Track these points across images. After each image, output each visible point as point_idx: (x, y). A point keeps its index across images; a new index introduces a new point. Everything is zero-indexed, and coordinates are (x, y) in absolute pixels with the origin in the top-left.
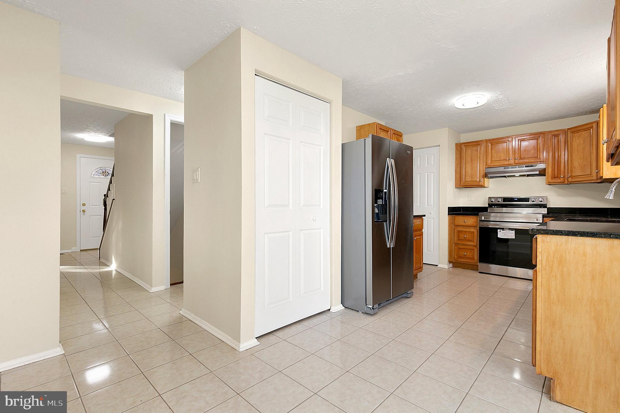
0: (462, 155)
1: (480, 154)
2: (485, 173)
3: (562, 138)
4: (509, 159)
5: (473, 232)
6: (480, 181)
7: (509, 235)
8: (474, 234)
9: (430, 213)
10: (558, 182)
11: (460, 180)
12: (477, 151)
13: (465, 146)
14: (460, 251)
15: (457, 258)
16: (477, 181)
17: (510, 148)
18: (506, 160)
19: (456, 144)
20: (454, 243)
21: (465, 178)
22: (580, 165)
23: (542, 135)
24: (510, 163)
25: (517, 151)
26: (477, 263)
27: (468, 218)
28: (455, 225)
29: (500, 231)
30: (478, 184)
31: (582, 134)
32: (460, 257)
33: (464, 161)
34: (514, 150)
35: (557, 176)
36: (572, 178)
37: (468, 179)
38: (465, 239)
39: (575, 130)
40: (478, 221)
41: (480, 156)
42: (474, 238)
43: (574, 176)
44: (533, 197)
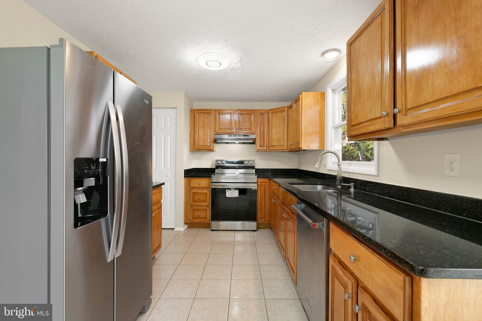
0: (196, 120)
1: (210, 121)
2: (214, 138)
3: (266, 116)
4: (232, 129)
5: (206, 193)
6: (211, 146)
7: (234, 194)
8: (207, 195)
9: (167, 176)
10: (263, 150)
11: (194, 144)
12: (208, 118)
13: (198, 113)
14: (195, 212)
15: (192, 219)
16: (208, 145)
17: (232, 120)
18: (230, 129)
19: (190, 109)
20: (190, 205)
21: (198, 142)
22: (277, 138)
23: (254, 112)
24: (233, 132)
25: (237, 122)
26: (209, 221)
27: (202, 180)
28: (190, 187)
29: (228, 191)
30: (209, 149)
31: (278, 114)
32: (195, 218)
33: (197, 127)
34: (235, 122)
35: (262, 145)
36: (272, 147)
37: (201, 143)
38: (199, 201)
39: (274, 111)
40: (210, 182)
41: (210, 123)
42: (207, 199)
43: (273, 146)
44: (247, 160)
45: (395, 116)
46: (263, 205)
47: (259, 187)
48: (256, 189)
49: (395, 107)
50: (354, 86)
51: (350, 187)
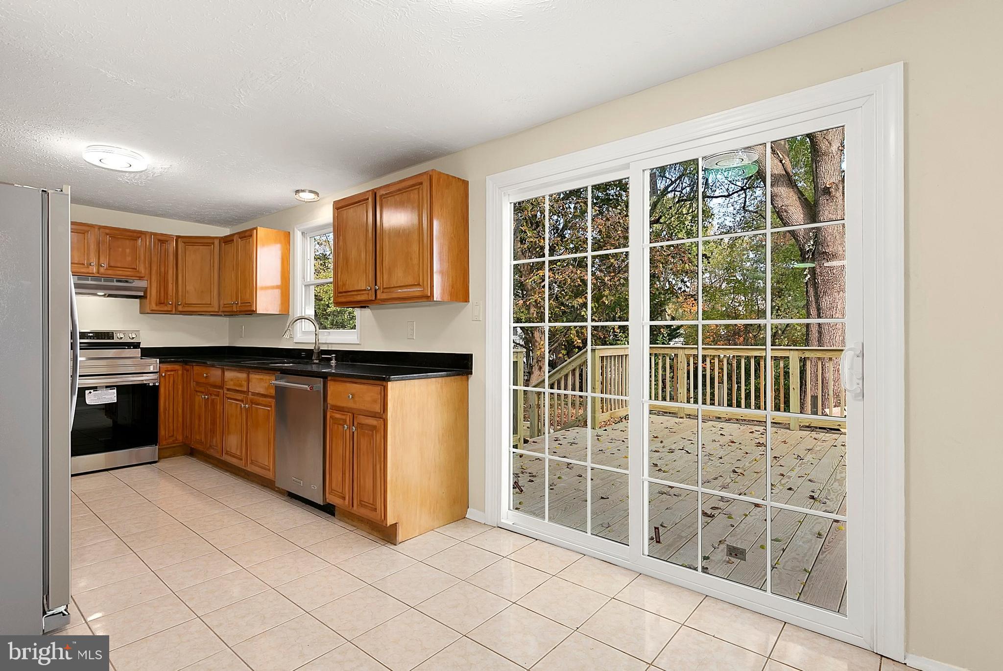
3: (170, 248)
4: (91, 265)
7: (107, 397)
10: (165, 311)
17: (90, 245)
18: (85, 266)
22: (195, 290)
23: (143, 236)
24: (91, 272)
25: (103, 252)
29: (90, 393)
31: (199, 248)
34: (98, 251)
35: (163, 302)
36: (184, 306)
43: (186, 304)
44: (120, 332)
45: (376, 291)
46: (171, 412)
47: (162, 379)
48: (157, 384)
49: (376, 284)
50: (341, 254)
51: (331, 359)
